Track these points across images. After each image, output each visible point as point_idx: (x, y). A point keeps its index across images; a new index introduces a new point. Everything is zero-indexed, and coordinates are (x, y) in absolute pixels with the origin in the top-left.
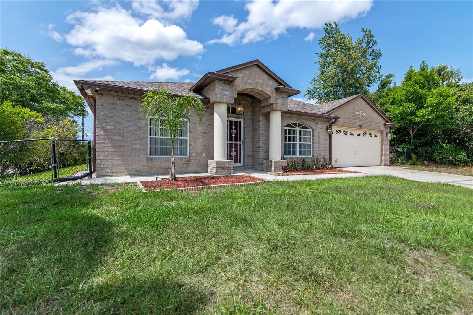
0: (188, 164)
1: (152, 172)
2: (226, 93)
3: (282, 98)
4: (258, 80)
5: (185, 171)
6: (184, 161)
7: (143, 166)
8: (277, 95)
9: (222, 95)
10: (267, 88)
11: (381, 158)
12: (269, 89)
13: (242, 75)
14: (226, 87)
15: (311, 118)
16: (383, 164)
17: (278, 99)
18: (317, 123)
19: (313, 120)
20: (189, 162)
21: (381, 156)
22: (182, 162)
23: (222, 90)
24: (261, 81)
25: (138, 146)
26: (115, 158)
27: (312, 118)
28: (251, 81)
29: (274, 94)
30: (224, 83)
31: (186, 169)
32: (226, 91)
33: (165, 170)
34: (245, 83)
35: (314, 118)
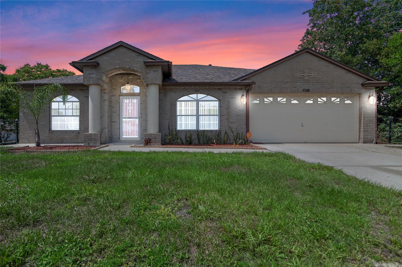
0: (78, 136)
1: (52, 141)
2: (92, 76)
3: (154, 71)
4: (125, 59)
5: (76, 141)
6: (75, 133)
7: (46, 137)
8: (147, 69)
9: (89, 78)
10: (135, 65)
11: (360, 132)
12: (137, 65)
13: (109, 58)
14: (93, 71)
15: (216, 87)
16: (362, 140)
17: (150, 73)
18: (226, 93)
19: (219, 89)
20: (79, 135)
21: (360, 129)
22: (73, 135)
23: (89, 74)
24: (129, 59)
25: (43, 123)
26: (30, 131)
27: (218, 87)
28: (118, 62)
29: (144, 69)
30: (91, 68)
31: (76, 140)
32: (93, 74)
33: (60, 140)
34: (111, 64)
35: (221, 87)
